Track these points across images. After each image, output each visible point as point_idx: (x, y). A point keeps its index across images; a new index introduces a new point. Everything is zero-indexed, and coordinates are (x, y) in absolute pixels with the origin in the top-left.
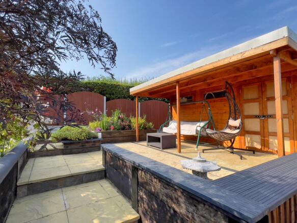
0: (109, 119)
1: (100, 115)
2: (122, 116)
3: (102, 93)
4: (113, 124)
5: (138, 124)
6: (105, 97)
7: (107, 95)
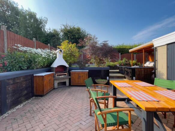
0: (121, 61)
1: (118, 60)
2: (126, 60)
3: (119, 52)
4: (123, 63)
5: (132, 63)
6: (120, 53)
7: (121, 53)
